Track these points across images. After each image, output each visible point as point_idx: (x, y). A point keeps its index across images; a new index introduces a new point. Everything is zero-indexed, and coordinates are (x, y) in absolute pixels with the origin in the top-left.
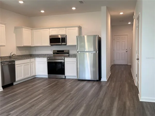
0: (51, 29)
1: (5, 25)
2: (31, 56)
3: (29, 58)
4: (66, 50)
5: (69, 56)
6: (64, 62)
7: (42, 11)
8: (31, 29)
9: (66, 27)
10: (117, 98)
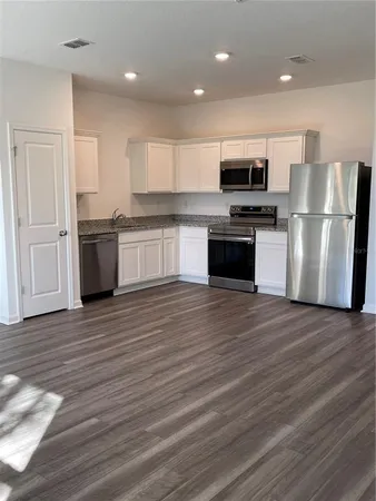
0: (225, 143)
1: (98, 136)
2: (174, 220)
3: (158, 227)
4: (266, 207)
5: (275, 224)
6: (254, 244)
7: (199, 92)
8: (175, 141)
9: (268, 136)
10: (362, 372)
